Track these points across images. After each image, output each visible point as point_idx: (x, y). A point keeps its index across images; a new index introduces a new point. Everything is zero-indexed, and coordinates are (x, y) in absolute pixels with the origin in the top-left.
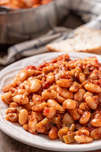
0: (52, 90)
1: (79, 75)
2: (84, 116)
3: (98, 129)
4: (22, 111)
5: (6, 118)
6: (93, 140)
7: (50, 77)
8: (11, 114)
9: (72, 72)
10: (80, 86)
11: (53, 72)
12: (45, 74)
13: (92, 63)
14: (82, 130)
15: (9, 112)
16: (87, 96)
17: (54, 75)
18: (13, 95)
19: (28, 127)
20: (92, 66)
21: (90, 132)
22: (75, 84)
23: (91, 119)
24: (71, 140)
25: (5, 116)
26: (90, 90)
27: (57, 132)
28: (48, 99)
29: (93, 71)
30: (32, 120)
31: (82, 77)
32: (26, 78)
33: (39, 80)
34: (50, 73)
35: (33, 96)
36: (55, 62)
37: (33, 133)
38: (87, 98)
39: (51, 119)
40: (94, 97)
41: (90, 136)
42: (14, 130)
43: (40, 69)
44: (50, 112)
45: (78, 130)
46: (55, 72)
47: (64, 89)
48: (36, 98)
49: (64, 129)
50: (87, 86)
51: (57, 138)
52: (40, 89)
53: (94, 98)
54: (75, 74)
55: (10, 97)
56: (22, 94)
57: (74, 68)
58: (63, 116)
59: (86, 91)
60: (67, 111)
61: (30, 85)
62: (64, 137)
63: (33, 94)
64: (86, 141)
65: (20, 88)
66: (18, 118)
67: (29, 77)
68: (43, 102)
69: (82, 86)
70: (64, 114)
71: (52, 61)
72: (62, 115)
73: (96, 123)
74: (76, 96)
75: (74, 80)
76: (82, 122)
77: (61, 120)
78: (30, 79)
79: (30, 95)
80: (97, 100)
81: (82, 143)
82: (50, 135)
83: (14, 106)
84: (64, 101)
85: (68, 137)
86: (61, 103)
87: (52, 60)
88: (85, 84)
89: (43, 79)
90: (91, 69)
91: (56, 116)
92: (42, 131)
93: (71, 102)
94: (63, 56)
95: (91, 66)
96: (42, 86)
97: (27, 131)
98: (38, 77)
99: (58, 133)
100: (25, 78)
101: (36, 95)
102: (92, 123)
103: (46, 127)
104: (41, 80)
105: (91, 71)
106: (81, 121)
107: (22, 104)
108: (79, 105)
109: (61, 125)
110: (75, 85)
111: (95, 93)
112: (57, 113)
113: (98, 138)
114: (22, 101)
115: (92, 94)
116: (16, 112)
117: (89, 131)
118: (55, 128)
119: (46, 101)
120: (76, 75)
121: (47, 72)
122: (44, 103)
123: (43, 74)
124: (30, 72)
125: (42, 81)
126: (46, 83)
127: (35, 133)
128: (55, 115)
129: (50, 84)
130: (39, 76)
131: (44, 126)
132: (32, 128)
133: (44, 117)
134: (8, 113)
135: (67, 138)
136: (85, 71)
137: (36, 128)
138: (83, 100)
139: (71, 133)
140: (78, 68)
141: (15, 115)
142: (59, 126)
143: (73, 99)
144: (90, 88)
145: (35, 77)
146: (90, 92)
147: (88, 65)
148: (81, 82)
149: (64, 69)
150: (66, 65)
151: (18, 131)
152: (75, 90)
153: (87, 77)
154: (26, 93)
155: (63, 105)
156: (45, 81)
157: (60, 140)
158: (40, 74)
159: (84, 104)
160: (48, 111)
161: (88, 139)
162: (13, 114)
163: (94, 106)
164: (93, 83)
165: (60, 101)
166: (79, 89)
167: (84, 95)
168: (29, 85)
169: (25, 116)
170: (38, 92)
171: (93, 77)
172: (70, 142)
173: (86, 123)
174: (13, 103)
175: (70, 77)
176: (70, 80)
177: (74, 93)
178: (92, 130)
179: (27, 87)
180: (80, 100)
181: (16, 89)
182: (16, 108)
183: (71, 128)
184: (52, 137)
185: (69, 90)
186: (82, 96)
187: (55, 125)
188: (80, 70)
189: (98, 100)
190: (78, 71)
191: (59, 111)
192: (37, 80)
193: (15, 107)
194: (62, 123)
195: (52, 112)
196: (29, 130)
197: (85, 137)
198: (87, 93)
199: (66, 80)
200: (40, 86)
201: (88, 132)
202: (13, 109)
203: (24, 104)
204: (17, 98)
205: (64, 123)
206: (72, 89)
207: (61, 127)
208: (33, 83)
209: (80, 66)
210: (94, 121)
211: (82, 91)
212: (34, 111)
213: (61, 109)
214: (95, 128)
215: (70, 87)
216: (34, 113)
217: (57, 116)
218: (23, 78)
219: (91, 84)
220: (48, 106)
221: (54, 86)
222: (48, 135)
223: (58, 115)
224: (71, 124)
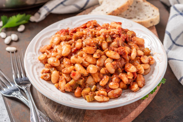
0: (79, 57)
1: (102, 43)
2: (103, 80)
3: (114, 91)
4: (54, 73)
5: (41, 77)
6: (110, 99)
7: (78, 44)
8: (45, 74)
9: (97, 39)
10: (102, 53)
11: (81, 38)
12: (75, 40)
13: (115, 31)
14: (101, 91)
15: (44, 72)
16: (107, 63)
17: (82, 41)
18: (48, 56)
19: (58, 86)
20: (115, 33)
21: (107, 93)
22: (98, 51)
23: (109, 82)
25: (41, 75)
26: (110, 57)
27: (81, 91)
28: (76, 63)
29: (115, 38)
30: (62, 81)
31: (104, 46)
32: (59, 43)
33: (70, 46)
34: (79, 40)
35: (64, 59)
36: (85, 27)
37: (62, 91)
38: (107, 64)
39: (77, 81)
40: (113, 63)
41: (107, 96)
42: (47, 88)
43: (72, 34)
44: (76, 75)
45: (98, 90)
46: (83, 39)
47: (89, 55)
48: (66, 61)
49: (87, 90)
50: (108, 53)
51: (81, 96)
52: (70, 53)
53: (112, 64)
54: (99, 42)
55: (45, 59)
56: (55, 57)
57: (99, 35)
58: (87, 79)
59: (107, 57)
60: (90, 75)
61: (62, 50)
62: (86, 97)
63: (64, 57)
64: (104, 100)
65: (54, 51)
66: (50, 77)
67: (62, 41)
68: (71, 65)
69: (104, 53)
70: (87, 77)
71: (82, 26)
72: (86, 78)
73: (112, 86)
74: (98, 62)
75: (97, 47)
76: (101, 84)
77: (85, 82)
78: (62, 43)
79: (61, 59)
80: (115, 66)
81: (101, 102)
82: (75, 93)
83: (48, 67)
84: (88, 65)
85: (89, 96)
86: (85, 68)
88: (106, 52)
89: (73, 44)
90: (114, 36)
92: (69, 90)
93: (93, 67)
94: (92, 23)
95: (113, 34)
96: (71, 51)
97: (58, 89)
98: (69, 42)
99: (82, 93)
101: (66, 59)
102: (109, 85)
103: (72, 87)
104: (71, 45)
105: (113, 39)
106: (101, 83)
107: (55, 66)
108: (100, 70)
109: (85, 85)
111: (114, 60)
113: (114, 97)
114: (54, 63)
115: (112, 60)
116: (49, 72)
117: (107, 92)
118: (80, 88)
119: (74, 65)
120: (99, 43)
121: (77, 39)
122: (72, 67)
123: (73, 40)
124: (63, 37)
126: (75, 48)
127: (64, 92)
128: (80, 78)
129: (77, 50)
130: (70, 41)
132: (61, 87)
133: (71, 79)
134: (43, 73)
135: (88, 98)
136: (107, 39)
137: (64, 88)
138: (104, 66)
139: (92, 93)
140: (102, 36)
142: (83, 86)
143: (95, 64)
145: (67, 42)
146: (111, 58)
147: (112, 33)
148: (104, 49)
149: (91, 36)
150: (93, 32)
151: (50, 89)
152: (97, 57)
153: (109, 44)
154: (58, 57)
155: (87, 70)
156: (74, 46)
157: (83, 98)
158: (71, 39)
159: (104, 69)
160: (74, 75)
161: (106, 99)
162: (47, 74)
163: (112, 71)
164: (113, 50)
165: (85, 66)
166: (101, 56)
167: (105, 60)
169: (56, 77)
170: (68, 57)
171: (114, 45)
172: (91, 101)
173: (105, 86)
174: (47, 65)
175: (95, 45)
176: (94, 47)
177: (97, 59)
178: (109, 91)
179: (59, 51)
180: (101, 65)
181: (50, 52)
183: (93, 89)
184: (77, 95)
185: (93, 57)
186: (103, 62)
187: (80, 86)
188: (104, 39)
189: (116, 66)
190: (101, 40)
191: (83, 75)
192: (67, 45)
193: (49, 68)
195: (77, 75)
197: (103, 97)
198: (108, 59)
199: (91, 48)
200: (70, 51)
201: (106, 93)
202: (47, 69)
203: (56, 66)
204: (51, 60)
205: (87, 84)
206: (95, 56)
207: (85, 88)
208: (64, 49)
209: (104, 35)
210: (111, 84)
211: (104, 57)
212: (64, 73)
213: (85, 72)
214: (112, 89)
215: (94, 54)
216: (64, 75)
217: (82, 79)
218: (57, 42)
219: (112, 51)
220: (75, 70)
221: (81, 52)
223: (82, 77)
224: (93, 85)
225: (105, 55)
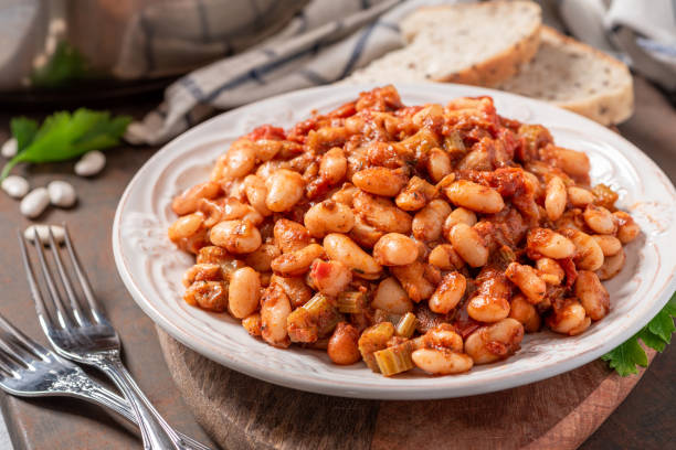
0: (339, 205)
1: (428, 154)
2: (443, 287)
3: (491, 329)
4: (240, 276)
5: (185, 298)
6: (475, 365)
7: (331, 163)
8: (202, 284)
9: (406, 144)
10: (433, 190)
11: (341, 145)
12: (316, 154)
13: (475, 115)
14: (439, 331)
15: (197, 277)
16: (456, 224)
17: (347, 155)
18: (209, 222)
19: (260, 324)
20: (473, 125)
21: (464, 339)
22: (416, 183)
23: (468, 296)
24: (401, 366)
25: (184, 291)
26: (465, 203)
27: (356, 340)
28: (326, 233)
29: (478, 141)
30: (274, 302)
31: (439, 163)
32: (254, 168)
33: (296, 174)
34: (334, 150)
35: (274, 224)
36: (351, 113)
37: (277, 345)
38: (454, 228)
39: (336, 298)
40: (480, 225)
41: (464, 352)
42: (215, 334)
43: (300, 138)
44: (333, 274)
45: (424, 333)
46: (349, 146)
47: (379, 200)
48: (284, 231)
49: (378, 331)
50: (455, 191)
52: (301, 201)
53: (477, 230)
54: (415, 152)
55: (197, 232)
56: (239, 218)
57: (413, 131)
58: (376, 289)
59: (453, 206)
60: (389, 272)
61: (266, 191)
62: (380, 356)
63: (275, 218)
64: (452, 366)
65: (233, 200)
66: (225, 296)
67: (262, 163)
68: (308, 243)
69: (440, 190)
70: (377, 282)
71: (340, 112)
72: (373, 287)
73: (483, 309)
74: (417, 224)
75: (410, 169)
76: (438, 307)
77: (369, 303)
78: (264, 170)
79: (266, 222)
80: (488, 237)
81: (439, 374)
82: (331, 349)
83: (212, 259)
84: (379, 238)
85: (393, 355)
86: (368, 247)
87: (340, 108)
88: (448, 185)
89: (310, 168)
90: (471, 135)
91: (352, 287)
92: (305, 336)
93: (402, 241)
94: (378, 94)
95: (469, 126)
96: (305, 192)
97: (259, 338)
98: (292, 163)
99: (360, 342)
100: (249, 166)
101: (286, 221)
102: (470, 308)
103: (318, 325)
104: (302, 172)
105: (470, 143)
106: (436, 301)
107: (240, 251)
108: (429, 253)
109: (368, 316)
110: (414, 187)
111: (481, 215)
112: (357, 277)
113: (493, 357)
114: (238, 240)
115: (472, 218)
116: (218, 276)
117: (461, 335)
118: (349, 327)
119: (320, 241)
120: (419, 154)
121: (323, 147)
122: (313, 248)
123: (309, 155)
124: (267, 146)
125: (305, 178)
126: (319, 180)
127: (283, 345)
128: (349, 285)
129: (330, 186)
130: (297, 159)
131: (312, 320)
132: (271, 328)
133: (312, 292)
134: (191, 282)
135: (388, 358)
136: (448, 141)
137: (285, 327)
138: (443, 238)
139: (400, 342)
140: (425, 132)
141: (216, 286)
142: (361, 320)
143: (409, 233)
144: (467, 198)
145: (283, 164)
146: (467, 209)
147: (462, 122)
148: (436, 178)
149: (380, 137)
150: (387, 124)
151: (227, 336)
152: (416, 204)
153: (456, 160)
154: (254, 216)
155: (375, 254)
156: (316, 175)
157: (365, 367)
158: (299, 153)
159: (445, 249)
160: (324, 273)
161: (459, 362)
162: (210, 283)
163: (480, 254)
164: (476, 181)
165: (366, 241)
166: (428, 201)
167: (445, 218)
168: (262, 188)
169: (249, 290)
170: (293, 213)
171: (474, 163)
172: (398, 371)
173: (451, 312)
174: (209, 249)
175: (400, 162)
176: (400, 170)
177: (412, 213)
178: (471, 333)
179: (255, 196)
180: (430, 234)
181: (219, 205)
182: (218, 266)
183: (402, 326)
184: (340, 356)
185: (395, 205)
186: (439, 223)
187: (349, 318)
188: (434, 140)
189: (492, 236)
190: (425, 142)
191: (362, 273)
192: (288, 172)
193: (216, 263)
194: (373, 311)
195: (339, 274)
196: (264, 335)
197: (447, 353)
198: (458, 212)
199: (384, 172)
200: (299, 192)
201: (458, 339)
202: (208, 267)
203: (246, 250)
204: (223, 232)
205: (378, 312)
206: (404, 199)
207: (370, 324)
208: (276, 185)
209: (432, 127)
210: (478, 302)
211: (439, 205)
212: (279, 274)
213: (370, 265)
214: (482, 324)
215: (399, 193)
216: (279, 280)
217: (356, 289)
218: (242, 166)
219: (470, 183)
220: (324, 257)
221: (348, 192)
222: (325, 350)
223: (358, 283)
224: (403, 314)
225: (443, 196)
